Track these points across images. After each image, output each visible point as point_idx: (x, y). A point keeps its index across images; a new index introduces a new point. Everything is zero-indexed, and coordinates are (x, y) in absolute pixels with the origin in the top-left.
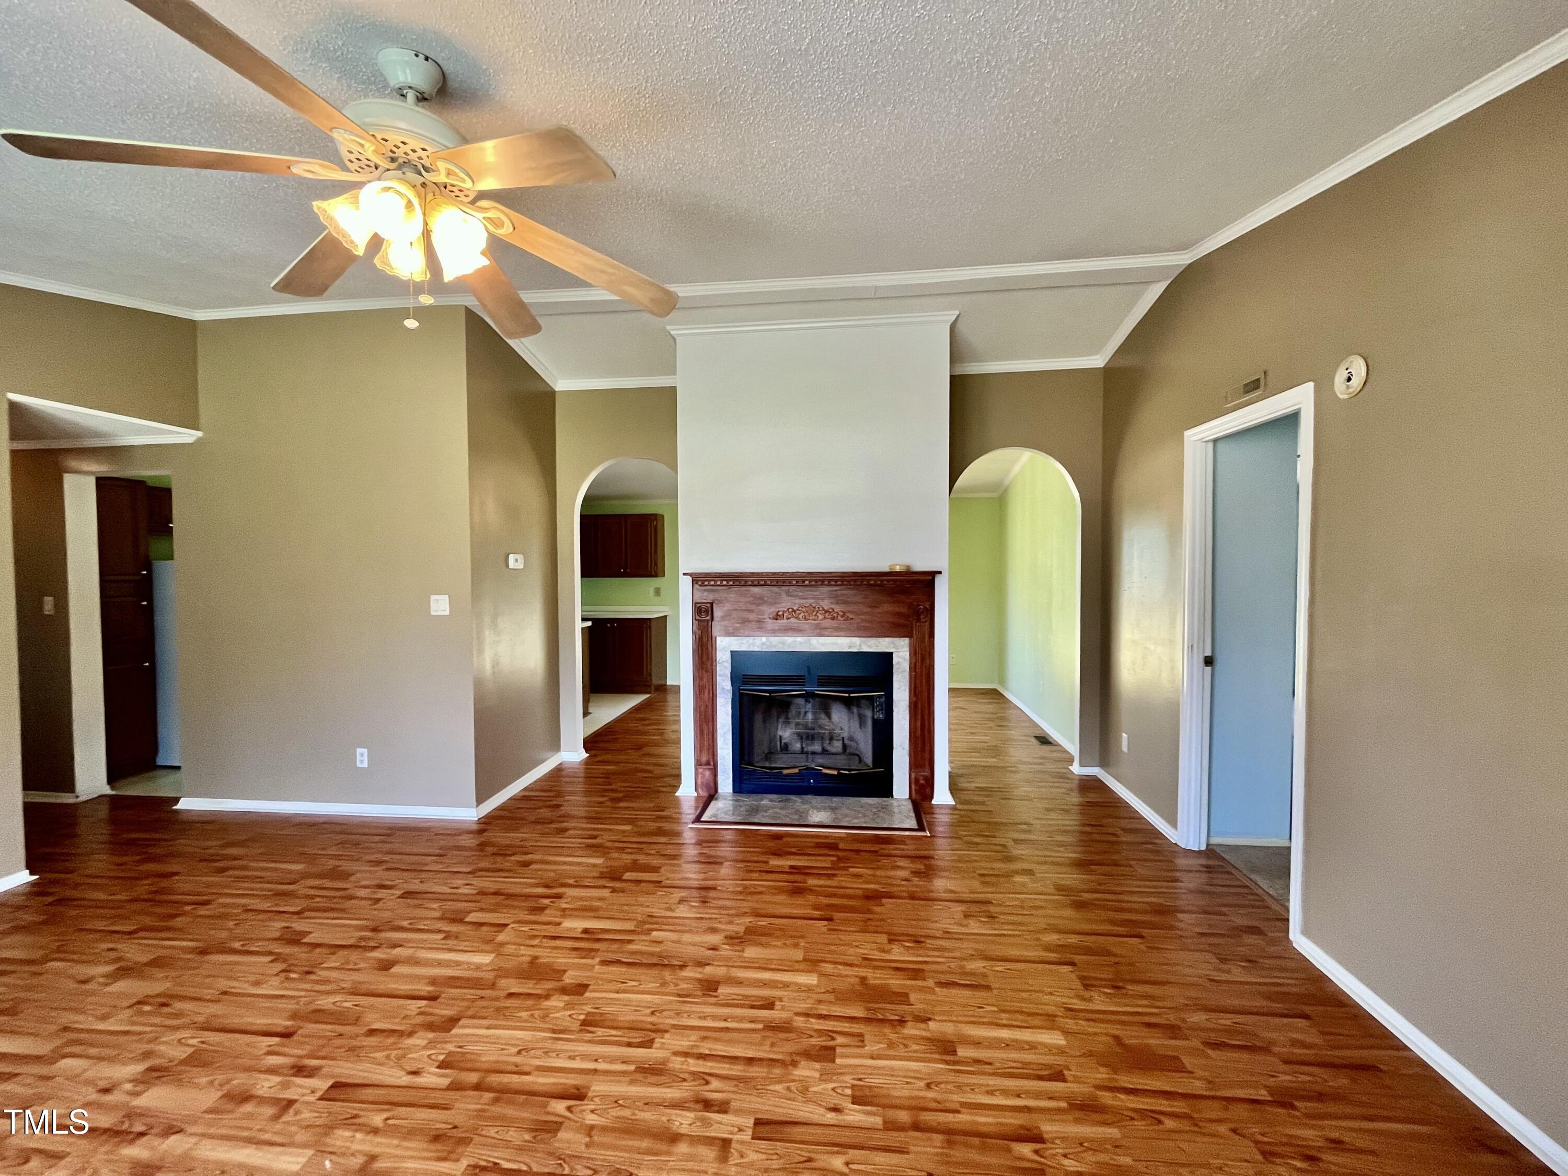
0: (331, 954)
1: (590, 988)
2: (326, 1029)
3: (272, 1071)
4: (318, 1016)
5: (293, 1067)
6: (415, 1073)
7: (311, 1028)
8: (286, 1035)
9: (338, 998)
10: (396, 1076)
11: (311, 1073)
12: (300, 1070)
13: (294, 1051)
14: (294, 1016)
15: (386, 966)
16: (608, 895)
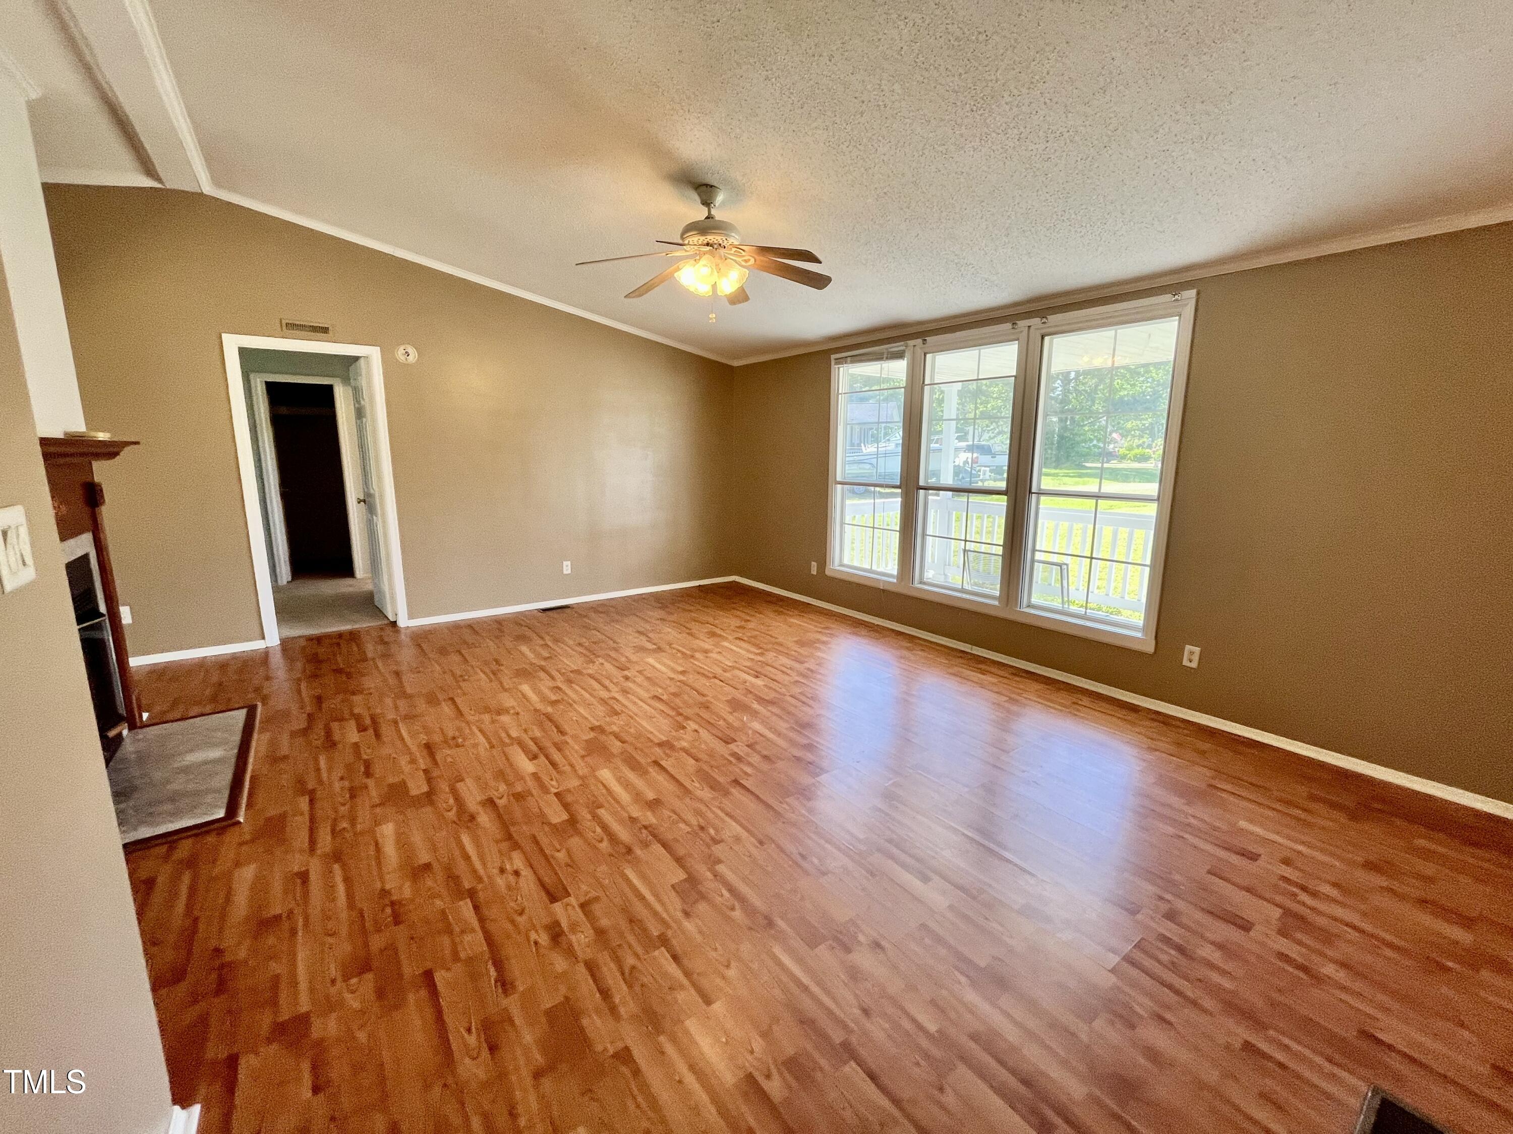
0: (678, 841)
1: (590, 726)
2: (715, 774)
3: (750, 764)
4: (714, 786)
5: (741, 761)
6: (696, 731)
7: (721, 779)
8: (736, 782)
9: (699, 793)
10: (704, 734)
11: (734, 754)
12: (739, 758)
13: (736, 770)
14: (726, 793)
15: (654, 805)
16: (469, 781)
